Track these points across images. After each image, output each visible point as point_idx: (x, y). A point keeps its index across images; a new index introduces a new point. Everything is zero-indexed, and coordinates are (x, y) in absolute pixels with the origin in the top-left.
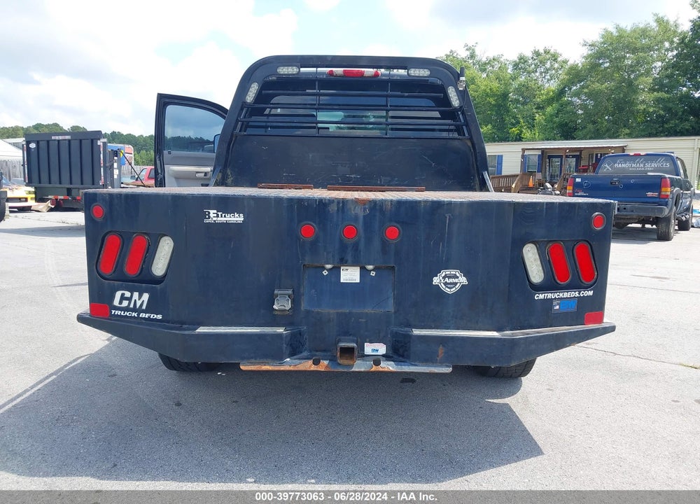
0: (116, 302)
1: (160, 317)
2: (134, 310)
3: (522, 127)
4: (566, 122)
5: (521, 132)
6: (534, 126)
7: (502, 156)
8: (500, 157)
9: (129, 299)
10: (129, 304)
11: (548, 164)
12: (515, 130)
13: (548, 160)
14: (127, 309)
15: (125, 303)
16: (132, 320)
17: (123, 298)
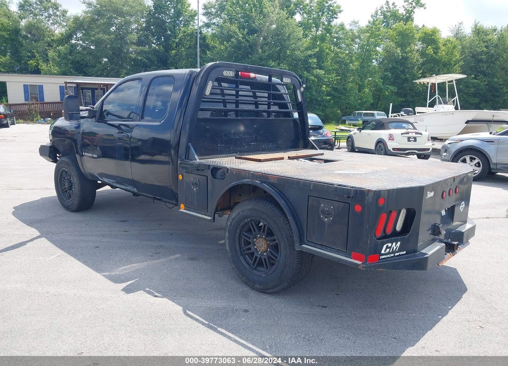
0: (383, 252)
1: (405, 252)
2: (393, 252)
3: (38, 60)
4: (78, 61)
5: (38, 64)
6: (48, 60)
7: (42, 86)
8: (41, 87)
9: (390, 248)
10: (390, 250)
11: (82, 94)
12: (32, 62)
13: (81, 91)
14: (389, 253)
15: (388, 250)
16: (391, 259)
17: (387, 247)
